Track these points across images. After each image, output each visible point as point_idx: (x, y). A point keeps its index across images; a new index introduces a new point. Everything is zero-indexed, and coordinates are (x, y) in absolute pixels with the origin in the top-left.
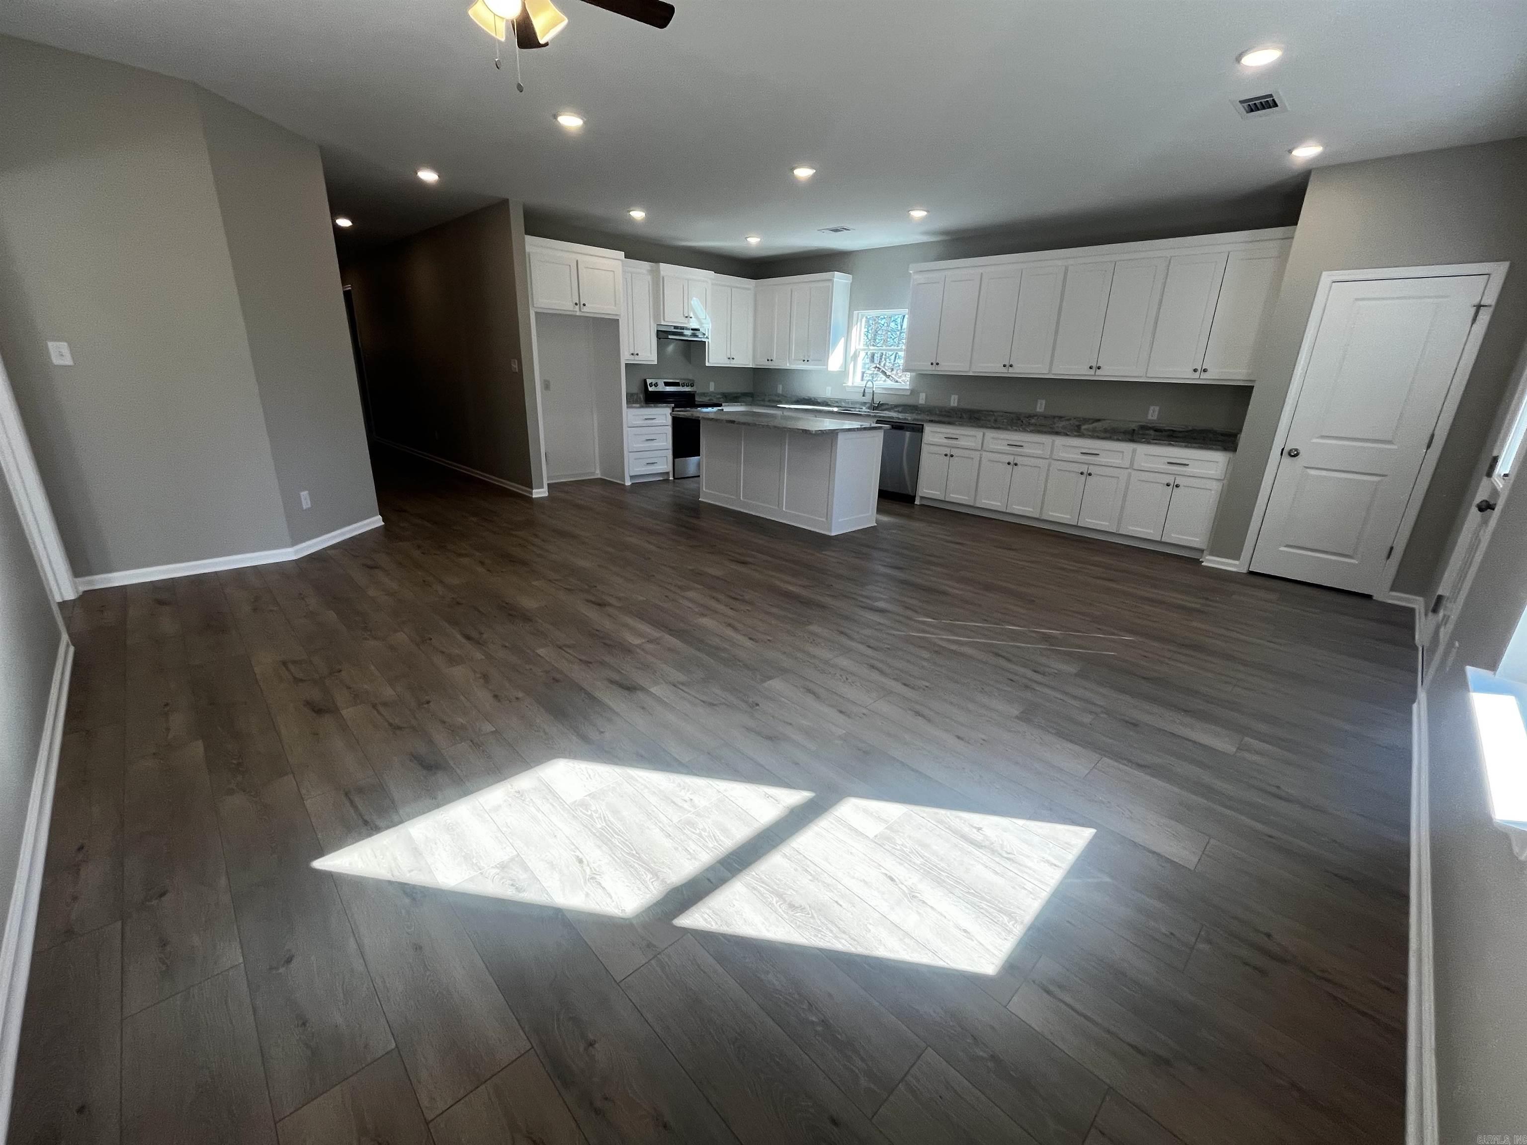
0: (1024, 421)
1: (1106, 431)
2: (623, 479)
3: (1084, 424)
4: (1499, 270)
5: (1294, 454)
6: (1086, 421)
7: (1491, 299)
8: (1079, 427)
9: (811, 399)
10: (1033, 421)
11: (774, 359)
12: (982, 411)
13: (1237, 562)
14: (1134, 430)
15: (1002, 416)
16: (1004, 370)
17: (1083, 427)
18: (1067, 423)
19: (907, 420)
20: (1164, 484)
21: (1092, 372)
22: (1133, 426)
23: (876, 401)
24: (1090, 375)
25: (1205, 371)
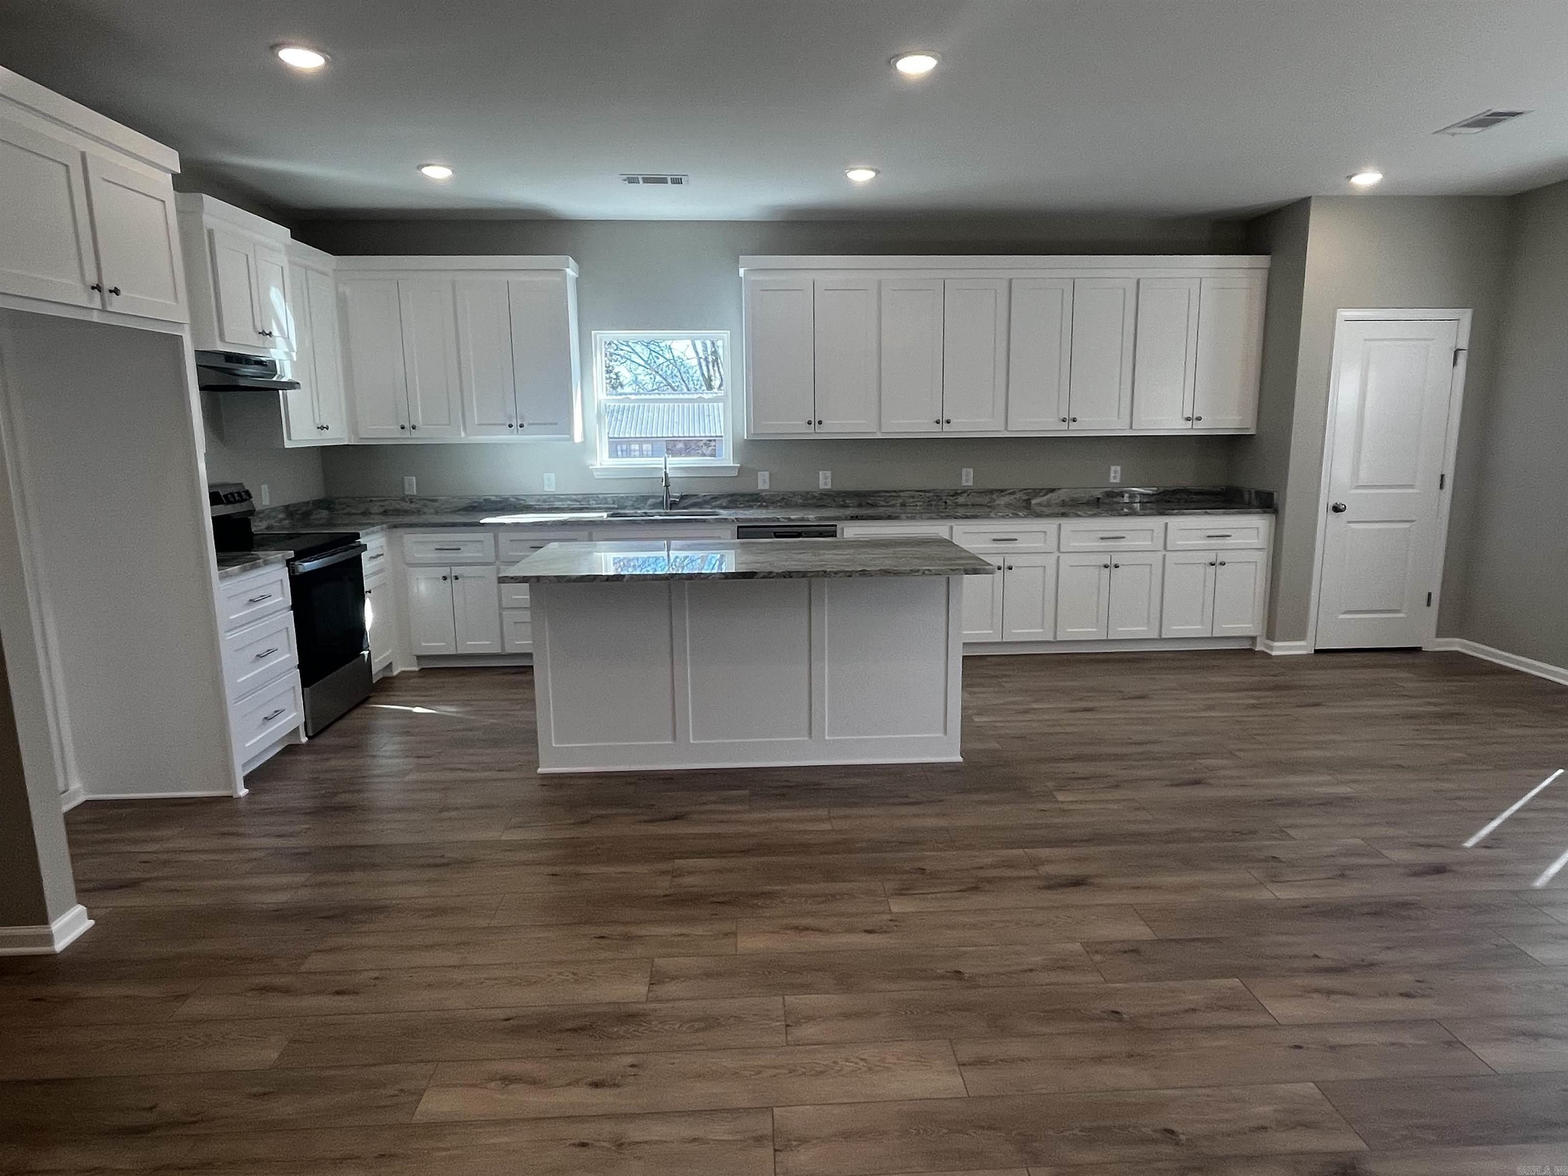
0: (948, 501)
1: (1063, 504)
2: (230, 782)
3: (1035, 497)
4: (1466, 316)
5: (1337, 509)
6: (1037, 492)
7: (1464, 343)
8: (1028, 501)
9: (507, 499)
10: (961, 500)
11: (419, 423)
12: (879, 492)
13: (1302, 643)
14: (1098, 499)
15: (913, 497)
16: (937, 428)
17: (1034, 502)
18: (1012, 497)
19: (808, 520)
20: (1205, 564)
21: (1064, 426)
22: (1098, 493)
23: (675, 493)
24: (1062, 430)
25: (1199, 419)
